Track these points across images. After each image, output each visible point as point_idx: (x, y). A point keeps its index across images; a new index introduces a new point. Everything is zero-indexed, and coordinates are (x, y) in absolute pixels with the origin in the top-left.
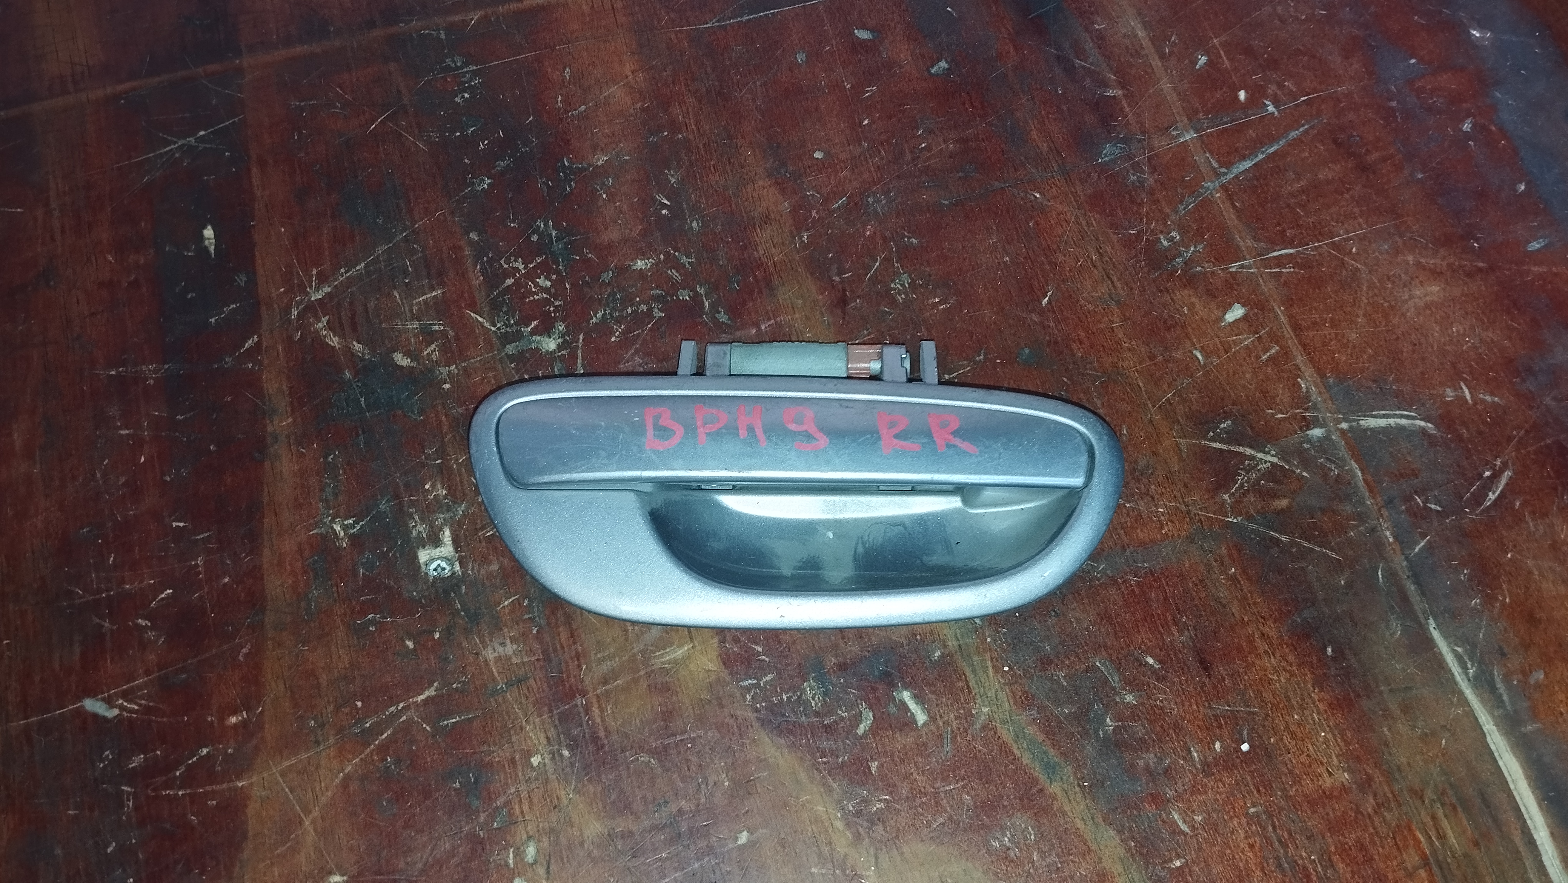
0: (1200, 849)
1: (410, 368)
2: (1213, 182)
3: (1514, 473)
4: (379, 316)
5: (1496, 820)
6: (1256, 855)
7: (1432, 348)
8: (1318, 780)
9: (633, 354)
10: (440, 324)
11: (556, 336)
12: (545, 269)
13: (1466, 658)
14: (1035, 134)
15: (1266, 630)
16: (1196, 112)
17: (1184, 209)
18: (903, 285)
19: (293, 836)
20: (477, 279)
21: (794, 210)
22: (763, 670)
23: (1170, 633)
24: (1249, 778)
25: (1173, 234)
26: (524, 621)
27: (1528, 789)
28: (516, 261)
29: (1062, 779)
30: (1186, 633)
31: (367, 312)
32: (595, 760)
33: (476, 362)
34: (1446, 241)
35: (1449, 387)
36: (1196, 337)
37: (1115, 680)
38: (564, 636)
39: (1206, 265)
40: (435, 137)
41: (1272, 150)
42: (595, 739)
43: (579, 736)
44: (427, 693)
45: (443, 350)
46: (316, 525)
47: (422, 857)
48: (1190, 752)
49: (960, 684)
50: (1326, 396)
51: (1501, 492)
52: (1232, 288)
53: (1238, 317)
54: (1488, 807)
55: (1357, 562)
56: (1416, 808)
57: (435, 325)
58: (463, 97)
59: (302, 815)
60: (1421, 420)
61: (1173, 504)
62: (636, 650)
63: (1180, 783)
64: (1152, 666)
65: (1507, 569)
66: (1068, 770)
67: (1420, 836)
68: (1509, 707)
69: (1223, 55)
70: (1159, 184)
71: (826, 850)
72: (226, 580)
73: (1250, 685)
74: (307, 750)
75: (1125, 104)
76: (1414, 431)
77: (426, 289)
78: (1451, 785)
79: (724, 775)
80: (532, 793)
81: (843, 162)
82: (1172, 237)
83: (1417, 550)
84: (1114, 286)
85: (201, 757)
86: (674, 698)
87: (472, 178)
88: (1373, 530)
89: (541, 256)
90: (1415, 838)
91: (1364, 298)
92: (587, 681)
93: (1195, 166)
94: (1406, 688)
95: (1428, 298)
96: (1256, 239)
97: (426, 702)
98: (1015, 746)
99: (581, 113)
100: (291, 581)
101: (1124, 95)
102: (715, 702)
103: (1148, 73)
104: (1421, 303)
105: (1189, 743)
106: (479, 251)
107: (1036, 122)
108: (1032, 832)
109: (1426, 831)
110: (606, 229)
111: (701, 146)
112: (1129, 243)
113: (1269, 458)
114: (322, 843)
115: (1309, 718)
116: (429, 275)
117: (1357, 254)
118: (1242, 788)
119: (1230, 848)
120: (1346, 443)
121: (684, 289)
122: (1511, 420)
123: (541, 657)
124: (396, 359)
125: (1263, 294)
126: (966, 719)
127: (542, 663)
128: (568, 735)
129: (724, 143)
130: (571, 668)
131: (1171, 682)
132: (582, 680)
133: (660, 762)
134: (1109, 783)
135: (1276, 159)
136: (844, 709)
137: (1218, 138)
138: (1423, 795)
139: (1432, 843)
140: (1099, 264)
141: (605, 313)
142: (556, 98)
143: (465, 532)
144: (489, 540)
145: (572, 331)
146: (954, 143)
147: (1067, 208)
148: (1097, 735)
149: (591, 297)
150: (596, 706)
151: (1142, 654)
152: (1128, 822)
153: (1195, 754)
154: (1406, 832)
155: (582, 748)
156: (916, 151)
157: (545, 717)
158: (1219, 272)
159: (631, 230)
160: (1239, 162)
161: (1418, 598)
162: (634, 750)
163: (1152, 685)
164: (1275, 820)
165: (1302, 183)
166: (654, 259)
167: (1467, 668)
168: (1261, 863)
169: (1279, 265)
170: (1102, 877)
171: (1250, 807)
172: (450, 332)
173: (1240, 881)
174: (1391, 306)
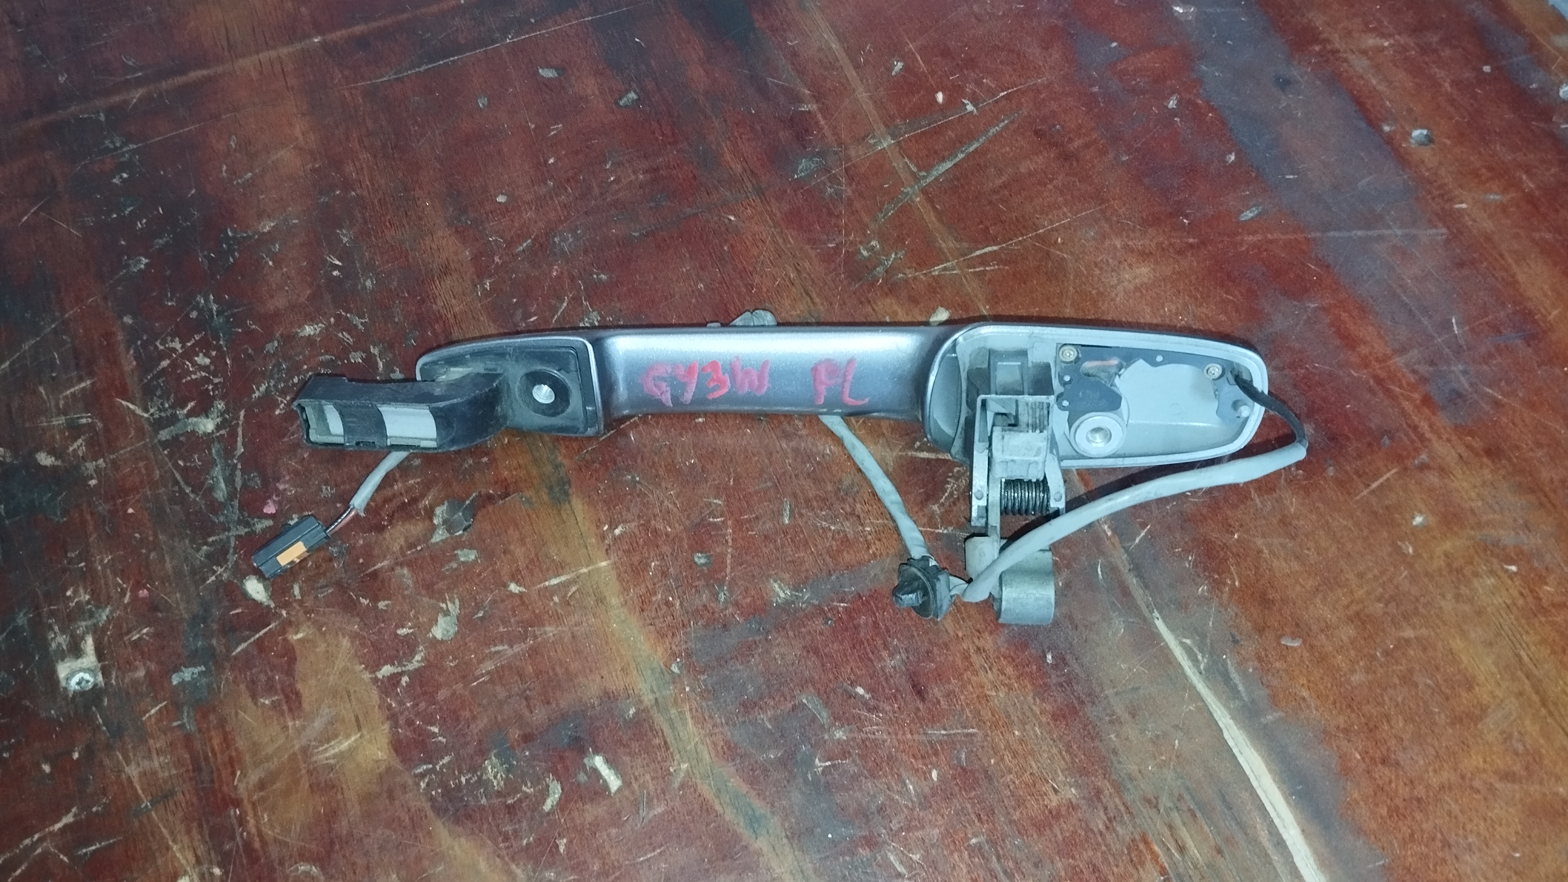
1: (54, 466)
2: (912, 187)
4: (22, 415)
5: (1238, 821)
8: (1044, 800)
10: (88, 417)
11: (215, 415)
12: (204, 346)
13: (1195, 650)
14: (728, 157)
15: (981, 643)
16: (892, 118)
17: (884, 217)
18: (592, 324)
20: (129, 363)
21: (476, 258)
22: (438, 751)
23: (881, 659)
24: (969, 806)
25: (873, 243)
26: (173, 729)
27: (1273, 784)
28: (172, 341)
29: (768, 832)
30: (898, 657)
32: (250, 875)
33: (125, 453)
34: (1154, 221)
37: (824, 717)
38: (216, 742)
39: (908, 271)
40: (90, 221)
41: (971, 149)
42: (249, 850)
43: (232, 850)
44: (64, 821)
45: (91, 443)
48: (905, 785)
49: (657, 741)
52: (935, 292)
53: (943, 320)
54: (1230, 809)
55: (1074, 560)
56: (1151, 818)
57: (82, 418)
58: (121, 177)
61: (880, 521)
62: (297, 747)
63: (895, 821)
64: (862, 696)
65: (1235, 551)
66: (775, 822)
67: (1156, 848)
68: (1246, 698)
69: (919, 59)
70: (857, 195)
73: (967, 704)
75: (819, 116)
77: (75, 381)
78: (1188, 789)
81: (528, 203)
82: (872, 246)
83: (1137, 541)
84: (813, 302)
86: (339, 797)
87: (129, 258)
89: (199, 332)
90: (1151, 850)
91: (1071, 288)
92: (242, 787)
93: (893, 172)
94: (1133, 689)
95: (1137, 281)
96: (958, 240)
97: (63, 830)
98: (716, 801)
99: (248, 180)
101: (820, 110)
102: (385, 795)
103: (843, 85)
104: (1131, 287)
105: (904, 776)
106: (133, 334)
107: (728, 143)
109: (1163, 842)
110: (272, 297)
111: (376, 202)
112: (828, 257)
115: (1031, 733)
116: (77, 367)
117: (1063, 243)
118: (963, 818)
121: (355, 351)
123: (191, 767)
124: (39, 459)
125: (967, 294)
126: (664, 778)
128: (219, 851)
129: (401, 197)
130: (223, 775)
131: (883, 711)
132: (236, 788)
133: (323, 868)
134: (819, 830)
135: (977, 156)
136: (529, 784)
137: (917, 141)
138: (1157, 803)
139: (1171, 856)
140: (797, 282)
141: (269, 386)
142: (221, 167)
143: (109, 640)
144: (135, 644)
145: (232, 409)
146: (644, 173)
147: (763, 228)
148: (806, 780)
149: (255, 370)
150: (252, 815)
151: (852, 684)
152: (841, 871)
153: (911, 787)
154: (1142, 846)
155: (235, 862)
156: (604, 185)
157: (195, 832)
158: (922, 277)
159: (299, 296)
160: (939, 163)
161: (1141, 591)
162: (293, 860)
163: (863, 718)
164: (999, 849)
165: (1004, 178)
166: (323, 324)
167: (1197, 660)
169: (983, 264)
171: (972, 839)
172: (99, 424)
174: (1099, 293)
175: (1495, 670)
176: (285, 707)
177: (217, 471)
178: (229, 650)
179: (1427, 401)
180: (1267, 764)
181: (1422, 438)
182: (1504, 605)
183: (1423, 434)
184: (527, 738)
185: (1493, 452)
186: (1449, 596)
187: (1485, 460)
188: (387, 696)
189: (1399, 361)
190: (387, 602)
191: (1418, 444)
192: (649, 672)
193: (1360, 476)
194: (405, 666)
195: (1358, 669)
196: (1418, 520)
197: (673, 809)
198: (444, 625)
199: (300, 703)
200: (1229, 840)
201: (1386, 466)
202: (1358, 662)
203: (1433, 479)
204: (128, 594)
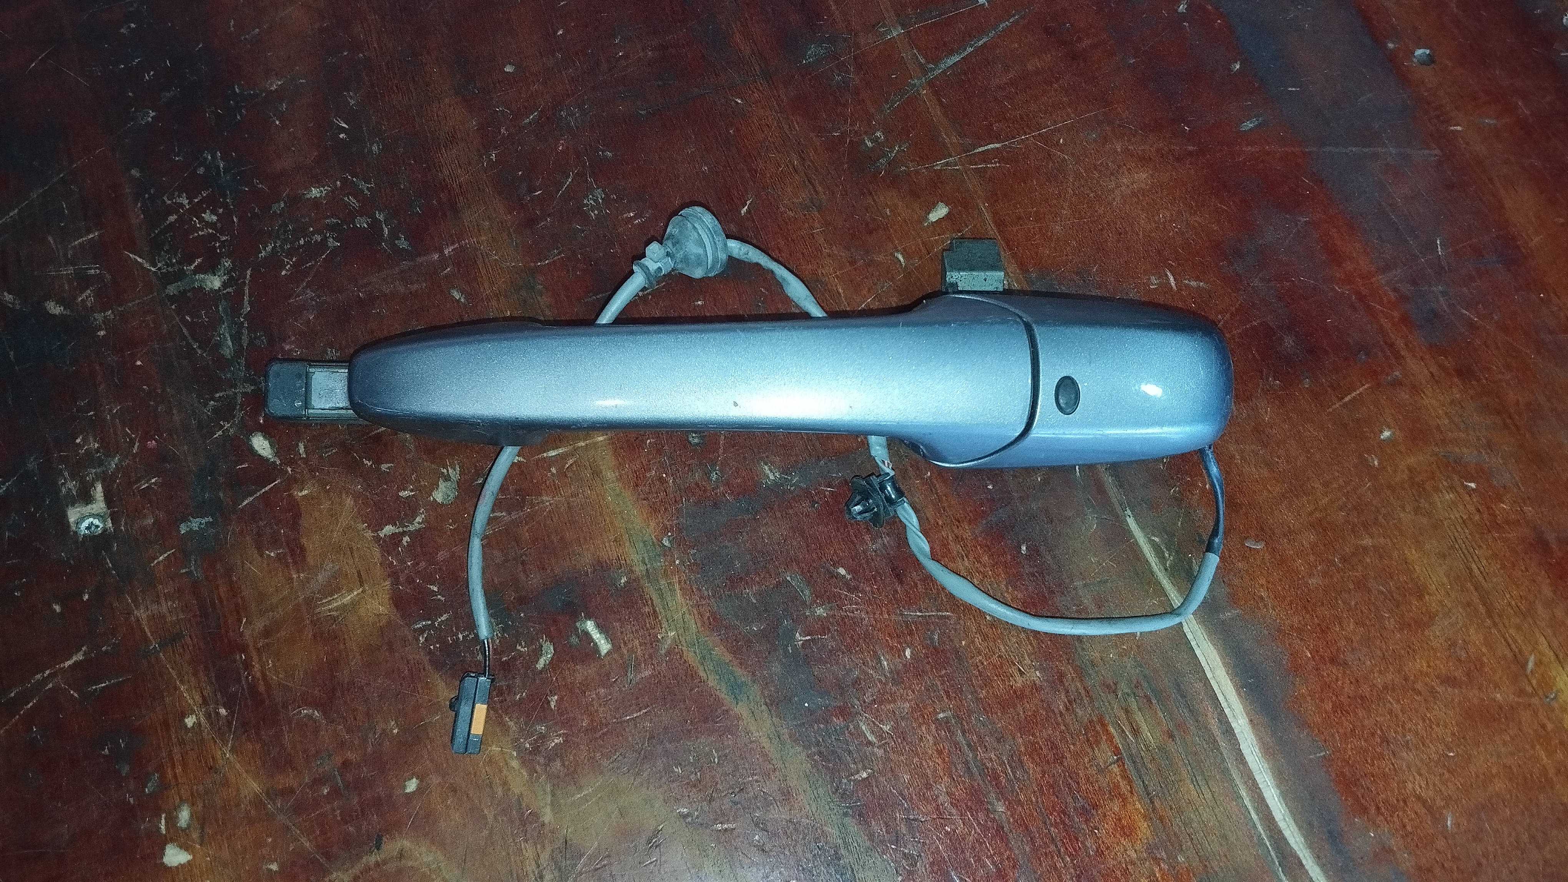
0: (887, 758)
1: (63, 315)
2: (919, 78)
4: (31, 263)
5: (1191, 708)
6: (944, 761)
7: (1138, 235)
8: (1010, 681)
9: (304, 288)
10: (97, 268)
11: (222, 273)
12: (211, 203)
13: (1163, 547)
14: (738, 37)
15: (961, 533)
16: (904, 6)
17: (889, 108)
18: (596, 201)
20: (136, 217)
21: (482, 129)
22: (437, 609)
23: (863, 542)
24: (939, 683)
25: (878, 134)
26: (181, 576)
27: (1226, 676)
28: (179, 196)
29: (748, 698)
30: (880, 542)
31: (18, 258)
32: (255, 717)
33: (134, 305)
34: (1156, 126)
35: (1154, 275)
36: (898, 239)
37: (806, 595)
38: (223, 590)
39: (911, 164)
40: (98, 71)
41: (981, 43)
42: (254, 695)
43: (237, 693)
44: (75, 658)
45: (100, 294)
47: (69, 828)
48: (880, 662)
49: (646, 610)
52: (936, 187)
53: (942, 216)
54: (1184, 697)
56: (1109, 702)
57: (91, 269)
58: (129, 27)
62: (301, 599)
63: (869, 693)
64: (844, 576)
66: (755, 690)
67: (1112, 730)
70: (864, 84)
71: (500, 791)
75: (831, 2)
77: (83, 231)
78: (1145, 677)
79: (393, 723)
80: (186, 756)
81: (536, 75)
82: (877, 138)
84: (816, 191)
86: (342, 646)
87: (136, 110)
89: (207, 189)
90: (1107, 732)
92: (247, 633)
93: (902, 63)
94: (1101, 581)
95: (1135, 186)
96: (962, 135)
97: (73, 667)
98: (701, 667)
99: (255, 36)
102: (385, 647)
104: (1128, 191)
105: (880, 653)
106: (140, 187)
107: (739, 23)
108: (715, 755)
109: (1118, 723)
110: (279, 157)
111: (383, 65)
112: (832, 146)
116: (86, 217)
117: (1065, 144)
118: (933, 695)
119: (918, 755)
121: (361, 216)
122: (1216, 305)
123: (198, 613)
124: (48, 308)
125: (967, 190)
126: (651, 644)
127: (198, 620)
128: (225, 693)
129: (408, 61)
130: (229, 621)
131: (863, 591)
132: (242, 634)
133: (325, 713)
134: (796, 699)
135: (985, 51)
136: (524, 644)
137: (926, 32)
138: (1116, 688)
139: (1125, 737)
140: (800, 169)
141: (275, 246)
142: (228, 22)
143: (118, 486)
144: (144, 493)
145: (238, 267)
146: (652, 50)
147: (769, 112)
148: (786, 652)
149: (261, 229)
150: (257, 661)
151: (834, 565)
152: (816, 738)
153: (885, 663)
154: (1098, 728)
155: (240, 704)
156: (613, 60)
157: (201, 674)
158: (924, 171)
159: (305, 157)
160: (947, 57)
161: (1115, 490)
162: (297, 703)
163: (843, 597)
164: (965, 724)
165: (1011, 75)
166: (330, 187)
167: (1164, 558)
168: (949, 768)
169: (985, 161)
170: (787, 795)
171: (940, 713)
172: (107, 275)
173: (927, 789)
174: (1097, 196)
175: (1445, 580)
176: (290, 560)
177: (224, 329)
178: (236, 503)
179: (1405, 319)
180: (1222, 658)
181: (1398, 357)
182: (1460, 520)
183: (1398, 352)
184: (522, 601)
185: (1464, 373)
186: (1408, 508)
187: (1456, 380)
188: (389, 554)
189: (1382, 279)
190: (390, 465)
191: (1393, 361)
192: (641, 544)
193: (1334, 389)
194: (406, 526)
195: (1315, 573)
196: (1386, 434)
197: (659, 673)
198: (444, 489)
199: (304, 557)
200: (1181, 726)
201: (1361, 382)
202: (1316, 567)
203: (1404, 395)
204: (137, 444)
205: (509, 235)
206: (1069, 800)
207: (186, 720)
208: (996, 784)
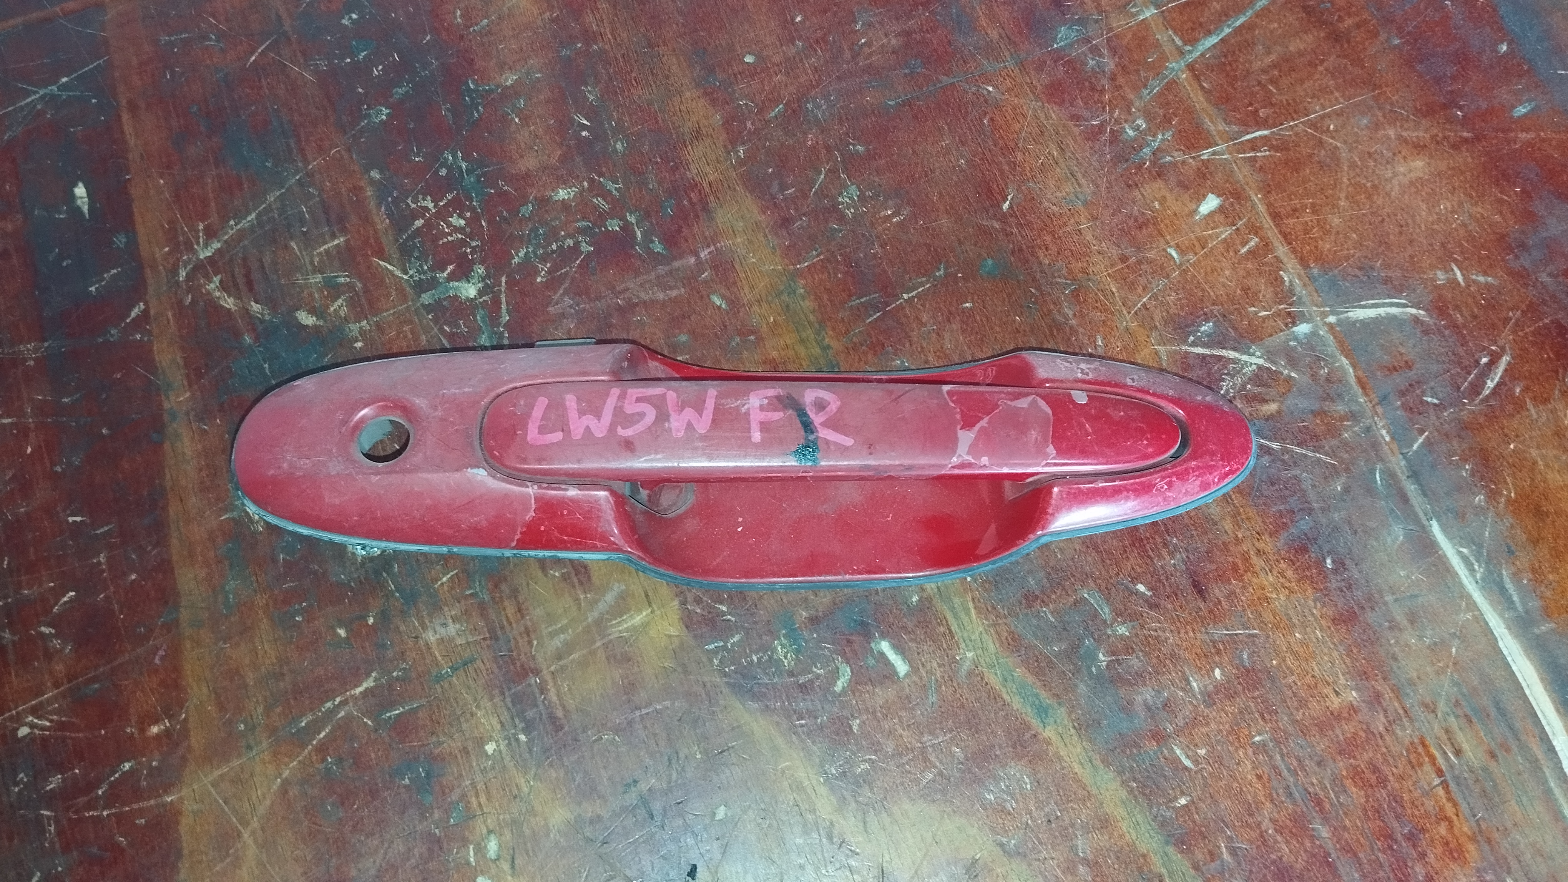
0: (1206, 785)
1: (315, 326)
2: (1177, 62)
3: (1512, 358)
4: (276, 271)
5: (1511, 728)
6: (1264, 785)
7: (1420, 227)
8: (1325, 701)
9: (562, 295)
10: (346, 276)
11: (475, 280)
12: (457, 206)
13: (1472, 559)
14: (983, 22)
15: (1261, 545)
17: (1149, 94)
18: (851, 198)
19: (231, 851)
20: (381, 221)
21: (727, 124)
22: (728, 630)
23: (1160, 557)
24: (1252, 705)
25: (1139, 122)
26: (467, 597)
27: (1544, 693)
28: (424, 199)
29: (1055, 722)
30: (1178, 556)
31: (262, 266)
32: (556, 742)
33: (389, 316)
34: (1428, 111)
35: (1440, 269)
36: (1170, 234)
37: (1106, 612)
38: (510, 610)
39: (1176, 154)
40: (323, 65)
41: (1238, 23)
42: (553, 718)
43: (535, 719)
44: (365, 685)
45: (353, 303)
46: (226, 510)
47: (374, 862)
48: (1188, 683)
49: (942, 629)
50: (1311, 288)
51: (1501, 378)
52: (1204, 177)
53: (1212, 209)
54: (1503, 715)
55: (1353, 465)
56: (1429, 722)
57: (340, 277)
58: (350, 18)
59: (240, 827)
60: (1411, 307)
62: (590, 620)
63: (1180, 716)
64: (1143, 593)
65: (1511, 460)
66: (1062, 712)
67: (1433, 751)
68: (1520, 609)
70: (1120, 68)
71: (810, 817)
72: (133, 577)
73: (1249, 606)
74: (239, 756)
76: (1405, 320)
77: (327, 237)
78: (1464, 695)
79: (696, 748)
80: (489, 784)
81: (777, 65)
82: (1139, 126)
83: (1415, 447)
84: (1079, 184)
85: (124, 773)
86: (636, 669)
87: (369, 108)
88: (1368, 429)
89: (451, 191)
90: (1430, 755)
91: (1345, 180)
92: (539, 659)
93: (1157, 45)
94: (1412, 596)
95: (1412, 175)
96: (1228, 122)
97: (365, 694)
98: (1004, 690)
99: (484, 28)
100: (203, 574)
102: (679, 669)
104: (1405, 181)
105: (1188, 672)
106: (383, 191)
107: (983, 7)
108: (1027, 780)
109: (1440, 745)
110: (522, 157)
111: (619, 56)
112: (1093, 135)
113: (1254, 360)
114: (264, 855)
115: (1312, 636)
116: (328, 223)
117: (1336, 131)
118: (1246, 716)
119: (1237, 781)
120: (1335, 338)
121: (612, 219)
122: (1506, 301)
123: (487, 635)
124: (300, 318)
125: (1239, 182)
126: (950, 666)
127: (488, 642)
128: (523, 719)
129: (645, 52)
130: (520, 644)
131: (1165, 609)
132: (534, 658)
133: (625, 738)
134: (1105, 722)
135: (1244, 32)
136: (819, 665)
137: (1181, 13)
138: (1435, 708)
139: (1447, 758)
140: (1061, 160)
141: (528, 252)
142: (454, 13)
145: (492, 275)
146: (896, 36)
147: (1022, 101)
148: (1090, 673)
149: (511, 234)
150: (552, 684)
151: (1132, 582)
152: (1128, 762)
153: (1194, 684)
154: (1420, 749)
155: (539, 730)
156: (856, 48)
157: (497, 700)
158: (1191, 161)
159: (549, 156)
160: (1204, 38)
161: (1420, 499)
162: (596, 728)
163: (1145, 615)
164: (1283, 747)
165: (1273, 57)
166: (577, 188)
167: (1474, 570)
168: (1270, 794)
169: (1253, 149)
170: (1105, 823)
171: (1255, 736)
172: (358, 284)
173: (1250, 815)
174: (1375, 187)
176: (575, 580)
177: (484, 338)
180: (1540, 674)
197: (961, 695)
199: (589, 577)
200: (1503, 746)
205: (766, 236)
206: (1396, 825)
207: (486, 747)
208: (1320, 810)
